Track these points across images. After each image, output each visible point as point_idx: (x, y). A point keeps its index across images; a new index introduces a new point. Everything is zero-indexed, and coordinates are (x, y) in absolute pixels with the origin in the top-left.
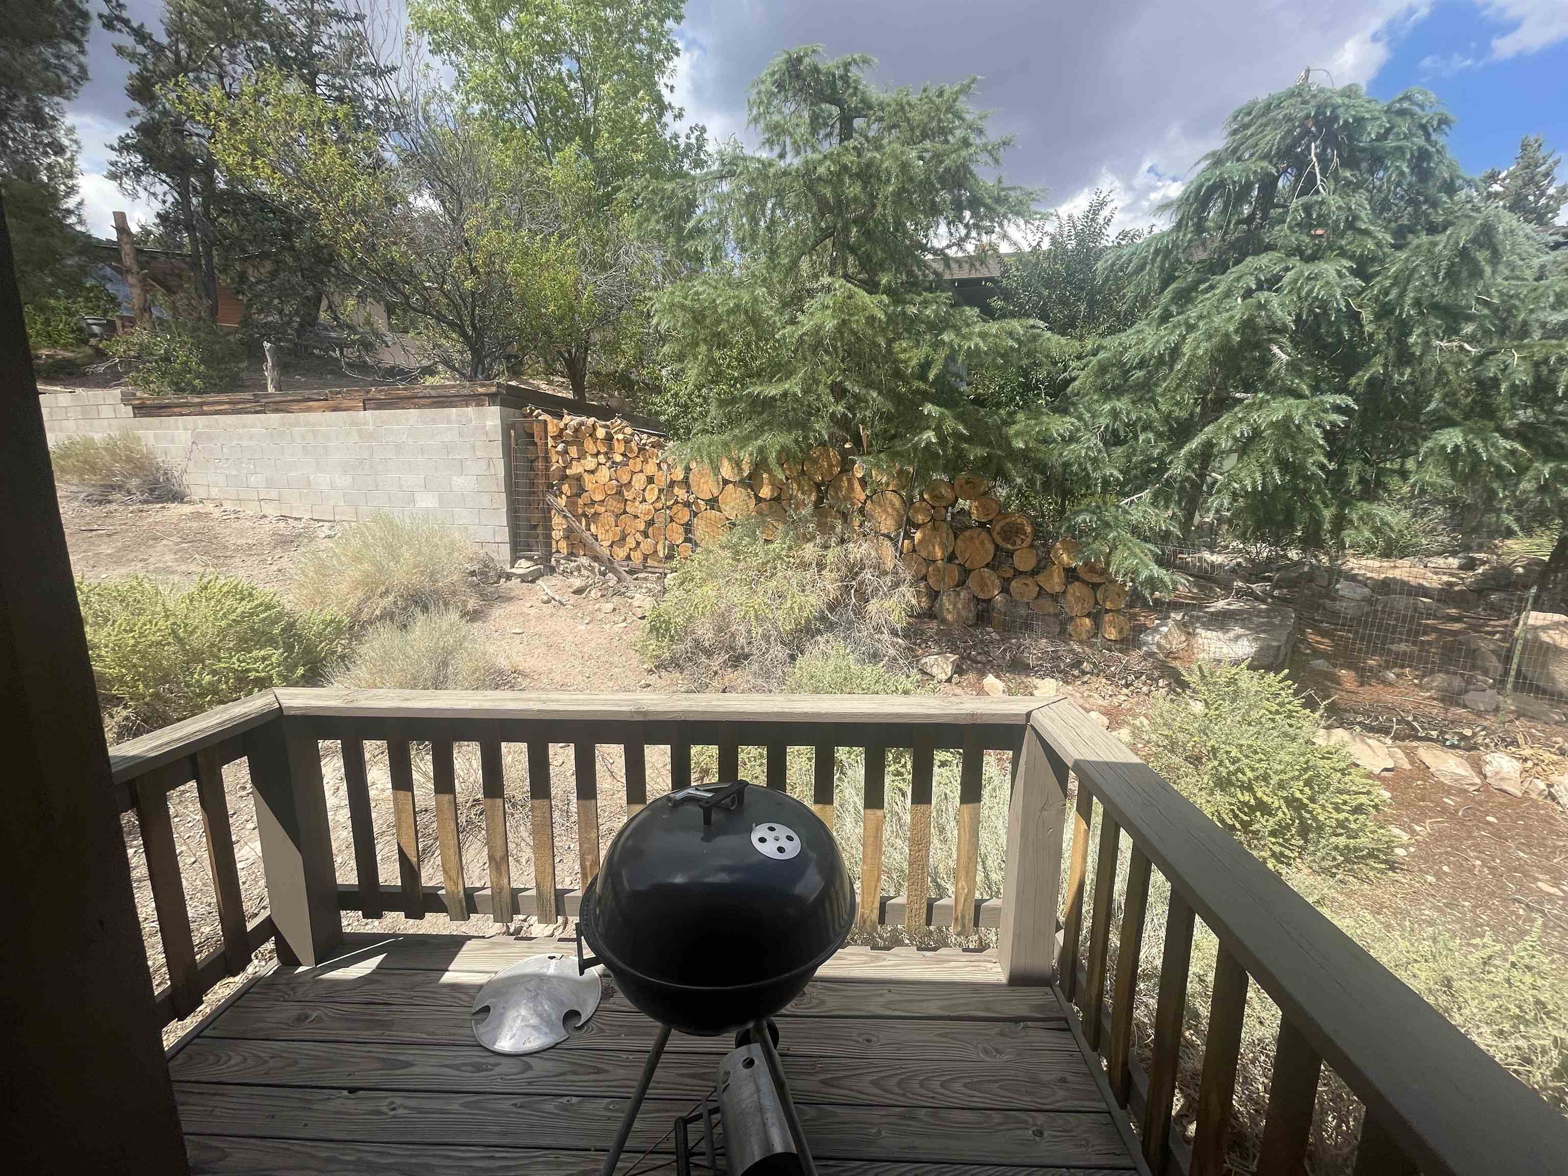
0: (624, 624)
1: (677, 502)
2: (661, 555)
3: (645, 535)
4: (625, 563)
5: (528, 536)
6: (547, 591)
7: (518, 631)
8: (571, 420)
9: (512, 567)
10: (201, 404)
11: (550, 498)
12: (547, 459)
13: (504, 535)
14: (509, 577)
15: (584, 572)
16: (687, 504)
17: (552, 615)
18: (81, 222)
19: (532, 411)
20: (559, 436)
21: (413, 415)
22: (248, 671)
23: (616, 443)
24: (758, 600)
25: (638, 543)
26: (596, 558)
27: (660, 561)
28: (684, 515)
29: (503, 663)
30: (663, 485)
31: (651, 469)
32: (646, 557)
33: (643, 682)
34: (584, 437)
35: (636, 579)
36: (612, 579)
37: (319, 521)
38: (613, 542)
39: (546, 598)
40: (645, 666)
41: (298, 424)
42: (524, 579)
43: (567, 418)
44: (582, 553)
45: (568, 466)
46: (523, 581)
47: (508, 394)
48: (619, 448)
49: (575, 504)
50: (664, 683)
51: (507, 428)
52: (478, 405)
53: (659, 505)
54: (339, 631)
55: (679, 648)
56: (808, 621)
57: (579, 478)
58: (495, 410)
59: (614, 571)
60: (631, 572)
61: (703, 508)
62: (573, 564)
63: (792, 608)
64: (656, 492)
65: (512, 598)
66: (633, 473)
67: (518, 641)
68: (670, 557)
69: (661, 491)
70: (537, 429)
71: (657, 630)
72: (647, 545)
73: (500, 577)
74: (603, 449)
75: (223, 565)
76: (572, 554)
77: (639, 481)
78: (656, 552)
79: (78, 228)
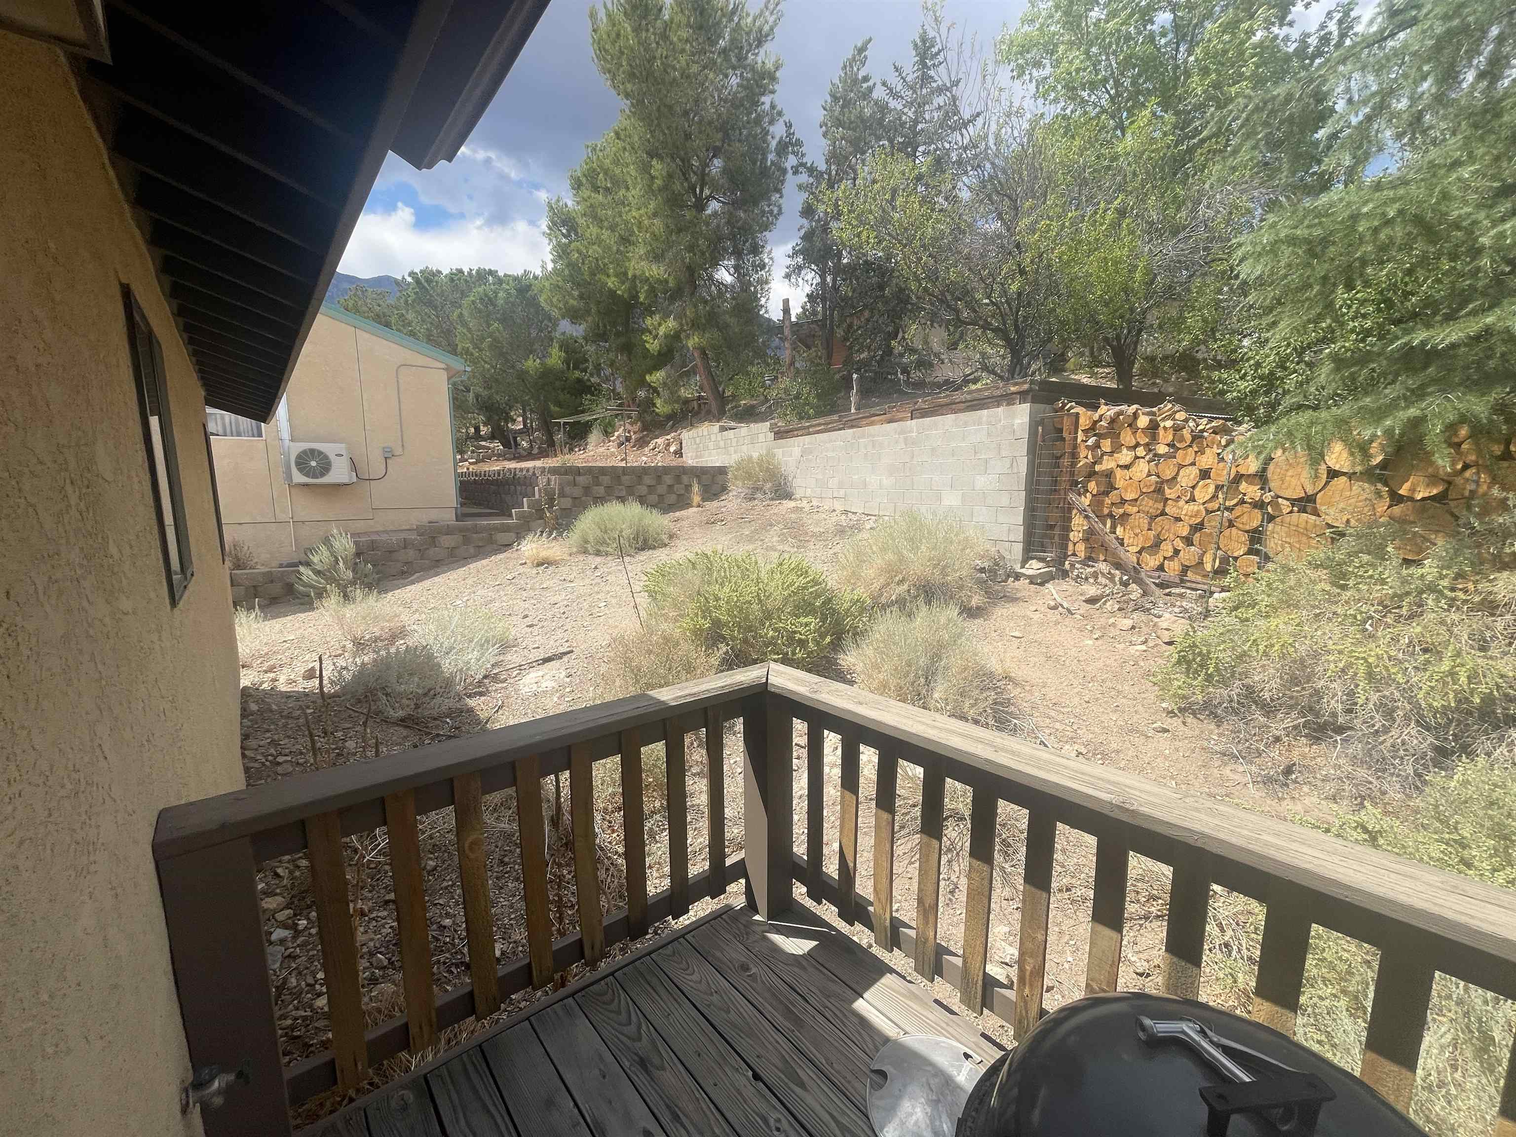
0: (1144, 647)
1: (1242, 502)
2: (1208, 567)
3: (1188, 541)
4: (1157, 574)
5: (1044, 536)
6: (1056, 596)
7: (1017, 634)
8: (1107, 411)
9: (1023, 567)
10: (808, 427)
11: (1072, 497)
12: (1074, 455)
13: (1019, 534)
14: (1017, 577)
15: (1101, 579)
16: (1259, 505)
17: (1057, 623)
18: (767, 312)
19: (1064, 405)
20: (1092, 429)
21: (949, 419)
22: (795, 632)
23: (1161, 432)
24: (1375, 651)
25: (1177, 552)
26: (1118, 566)
27: (1205, 576)
28: (1254, 519)
29: (994, 665)
30: (1223, 479)
31: (1207, 460)
32: (1185, 569)
33: (1159, 724)
34: (1122, 427)
35: (1167, 595)
36: (1135, 591)
37: (868, 515)
38: (1143, 549)
39: (1052, 603)
40: (1164, 705)
41: (863, 437)
42: (1032, 580)
43: (1103, 409)
44: (1102, 558)
45: (1098, 461)
46: (1031, 583)
47: (1040, 390)
48: (1165, 437)
49: (1101, 503)
50: (1189, 733)
51: (1035, 423)
52: (1008, 404)
53: (1214, 505)
54: (863, 610)
55: (1219, 693)
56: (1488, 700)
57: (1109, 474)
58: (1026, 407)
59: (1140, 582)
60: (1161, 586)
61: (1286, 510)
62: (1089, 570)
63: (1452, 674)
64: (1211, 489)
65: (1017, 599)
66: (1181, 467)
67: (1015, 646)
68: (1221, 572)
69: (1218, 488)
70: (1067, 424)
71: (1189, 663)
72: (1189, 555)
73: (1009, 576)
74: (1144, 440)
75: (804, 547)
76: (1089, 558)
77: (1188, 476)
78: (1201, 563)
79: (766, 316)
